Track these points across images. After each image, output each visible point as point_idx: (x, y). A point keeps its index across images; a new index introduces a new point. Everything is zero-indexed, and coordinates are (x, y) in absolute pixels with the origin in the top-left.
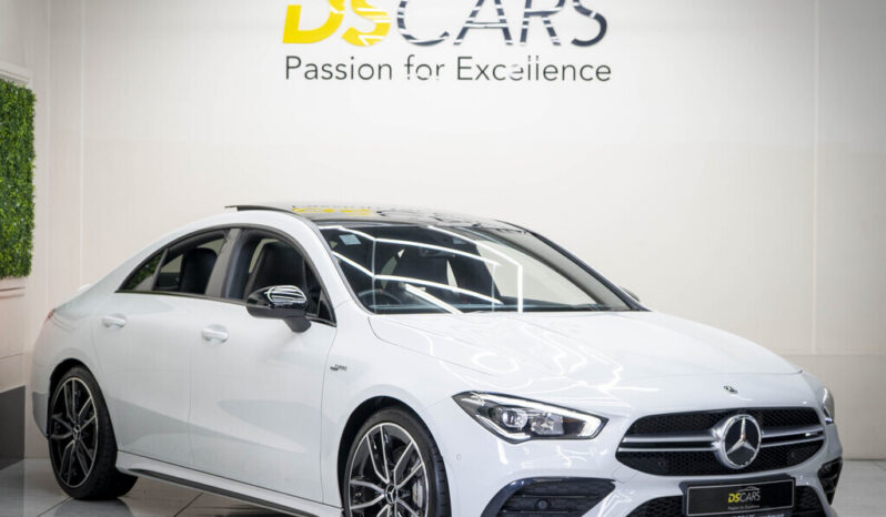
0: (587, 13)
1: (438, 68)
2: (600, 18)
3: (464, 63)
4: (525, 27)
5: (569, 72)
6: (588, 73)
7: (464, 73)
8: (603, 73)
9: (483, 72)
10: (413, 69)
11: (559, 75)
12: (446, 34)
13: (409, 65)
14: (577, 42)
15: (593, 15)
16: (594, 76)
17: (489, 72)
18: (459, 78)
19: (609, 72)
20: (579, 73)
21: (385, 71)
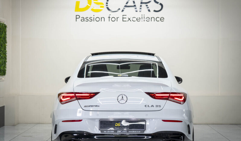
0: (157, 3)
1: (117, 18)
2: (161, 4)
3: (124, 17)
4: (141, 7)
5: (153, 19)
6: (158, 19)
7: (124, 19)
8: (162, 19)
9: (129, 19)
10: (110, 19)
11: (150, 20)
12: (119, 9)
13: (109, 17)
14: (155, 11)
15: (159, 3)
16: (160, 20)
17: (131, 19)
18: (123, 21)
19: (164, 19)
20: (156, 19)
21: (103, 19)
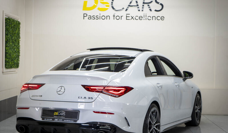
0: (158, 3)
1: (121, 17)
2: (161, 4)
3: (128, 15)
4: (143, 7)
5: (154, 18)
6: (159, 18)
7: (128, 18)
8: (162, 18)
9: (132, 18)
10: (115, 17)
11: (151, 18)
12: (123, 8)
13: (114, 16)
14: (156, 10)
15: (160, 4)
16: (160, 19)
17: (134, 18)
19: (164, 18)
20: (156, 18)
21: (108, 17)
